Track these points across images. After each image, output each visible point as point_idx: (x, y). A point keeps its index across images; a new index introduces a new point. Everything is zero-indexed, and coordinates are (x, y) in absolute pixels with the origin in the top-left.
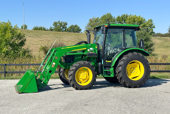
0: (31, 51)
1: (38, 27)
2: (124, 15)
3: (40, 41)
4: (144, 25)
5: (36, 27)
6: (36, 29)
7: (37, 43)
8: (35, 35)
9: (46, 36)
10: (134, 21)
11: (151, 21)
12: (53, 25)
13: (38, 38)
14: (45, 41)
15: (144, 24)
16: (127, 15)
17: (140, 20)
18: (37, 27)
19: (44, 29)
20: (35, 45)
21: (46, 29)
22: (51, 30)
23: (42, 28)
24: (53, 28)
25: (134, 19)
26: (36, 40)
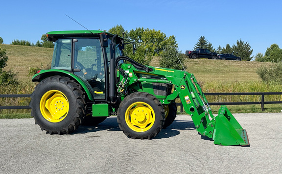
0: (15, 75)
1: (20, 41)
2: (140, 29)
3: (26, 60)
4: (165, 43)
5: (16, 40)
6: (16, 43)
7: (21, 64)
8: (18, 52)
9: (33, 53)
10: (152, 37)
11: (173, 38)
12: (42, 39)
13: (22, 56)
14: (32, 60)
15: (164, 42)
16: (143, 28)
17: (160, 36)
18: (18, 42)
19: (29, 44)
20: (18, 67)
21: (31, 44)
22: (39, 45)
23: (25, 43)
24: (42, 42)
25: (152, 34)
26: (19, 59)
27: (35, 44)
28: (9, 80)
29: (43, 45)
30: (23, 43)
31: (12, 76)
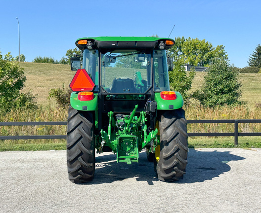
0: (34, 97)
1: (43, 58)
2: (179, 39)
3: (48, 80)
4: (211, 55)
5: (38, 58)
6: (38, 61)
7: (43, 84)
8: (39, 71)
9: (56, 72)
10: (195, 48)
11: (221, 47)
12: (67, 55)
13: (43, 75)
14: (55, 80)
15: (210, 53)
16: (183, 38)
17: (204, 46)
18: (40, 59)
19: (52, 62)
20: (39, 88)
21: (55, 61)
22: (64, 62)
23: (48, 60)
24: (66, 59)
25: (195, 45)
26: (40, 79)
27: (59, 61)
28: (27, 103)
29: (68, 62)
30: (46, 61)
31: (30, 99)
